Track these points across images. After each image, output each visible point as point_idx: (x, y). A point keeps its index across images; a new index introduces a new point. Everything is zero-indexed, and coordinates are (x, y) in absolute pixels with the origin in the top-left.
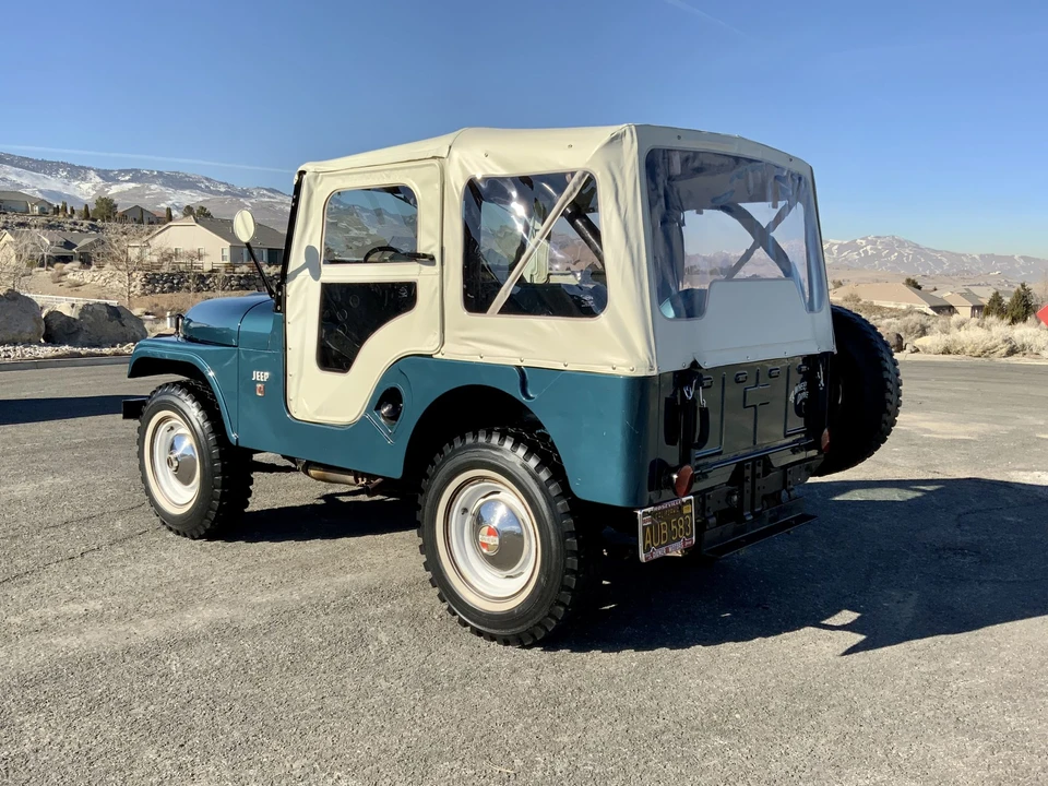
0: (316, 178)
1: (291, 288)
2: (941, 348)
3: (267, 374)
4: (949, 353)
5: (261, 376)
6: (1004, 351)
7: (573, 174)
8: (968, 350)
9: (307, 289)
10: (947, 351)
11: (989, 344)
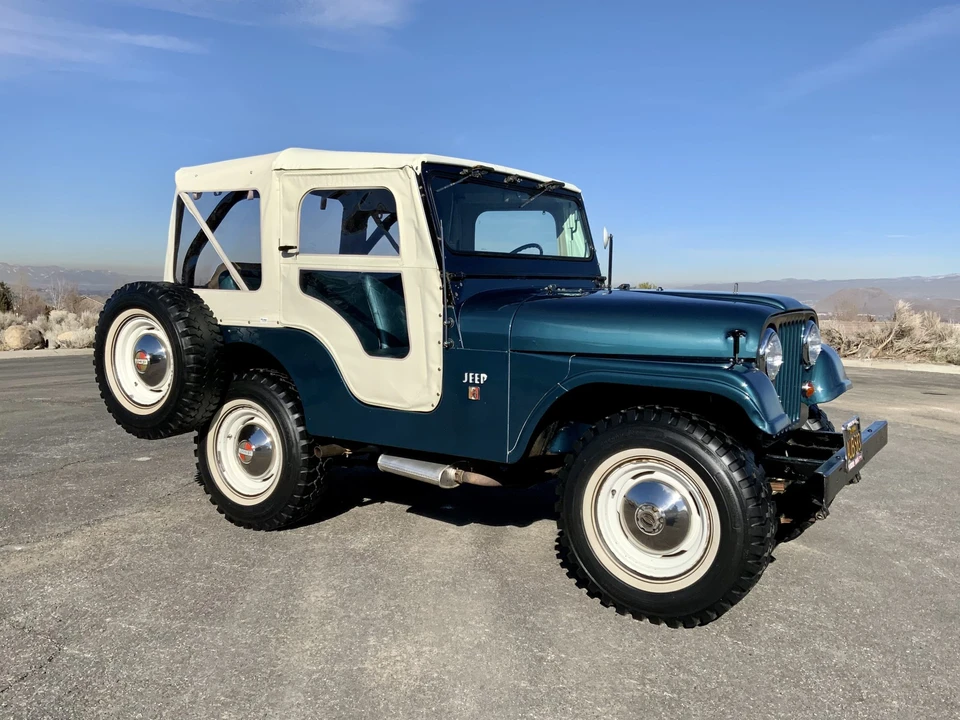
2: (86, 342)
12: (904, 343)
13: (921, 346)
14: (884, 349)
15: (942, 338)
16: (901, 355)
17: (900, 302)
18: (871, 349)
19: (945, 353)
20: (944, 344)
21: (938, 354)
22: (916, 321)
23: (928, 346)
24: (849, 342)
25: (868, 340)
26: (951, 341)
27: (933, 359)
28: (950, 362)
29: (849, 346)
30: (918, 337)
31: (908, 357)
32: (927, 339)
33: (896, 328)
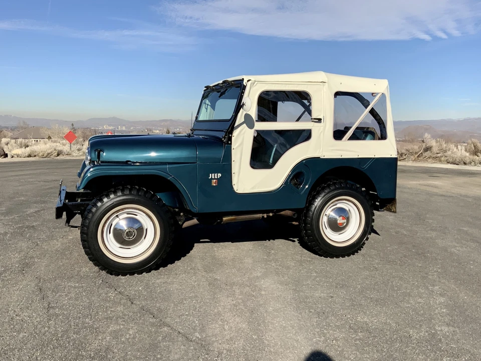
0: (254, 83)
1: (236, 133)
2: (27, 154)
3: (220, 175)
4: (31, 157)
5: (215, 176)
6: (56, 154)
7: (378, 94)
8: (40, 155)
9: (244, 133)
10: (30, 156)
11: (49, 151)
12: (428, 154)
13: (436, 155)
14: (418, 156)
15: (445, 151)
16: (426, 159)
17: (426, 134)
18: (412, 157)
19: (446, 158)
20: (446, 154)
21: (443, 159)
22: (433, 143)
23: (439, 155)
24: (402, 153)
25: (411, 153)
26: (449, 153)
27: (440, 161)
28: (448, 163)
29: (402, 156)
30: (434, 151)
31: (429, 160)
32: (438, 152)
33: (424, 146)
